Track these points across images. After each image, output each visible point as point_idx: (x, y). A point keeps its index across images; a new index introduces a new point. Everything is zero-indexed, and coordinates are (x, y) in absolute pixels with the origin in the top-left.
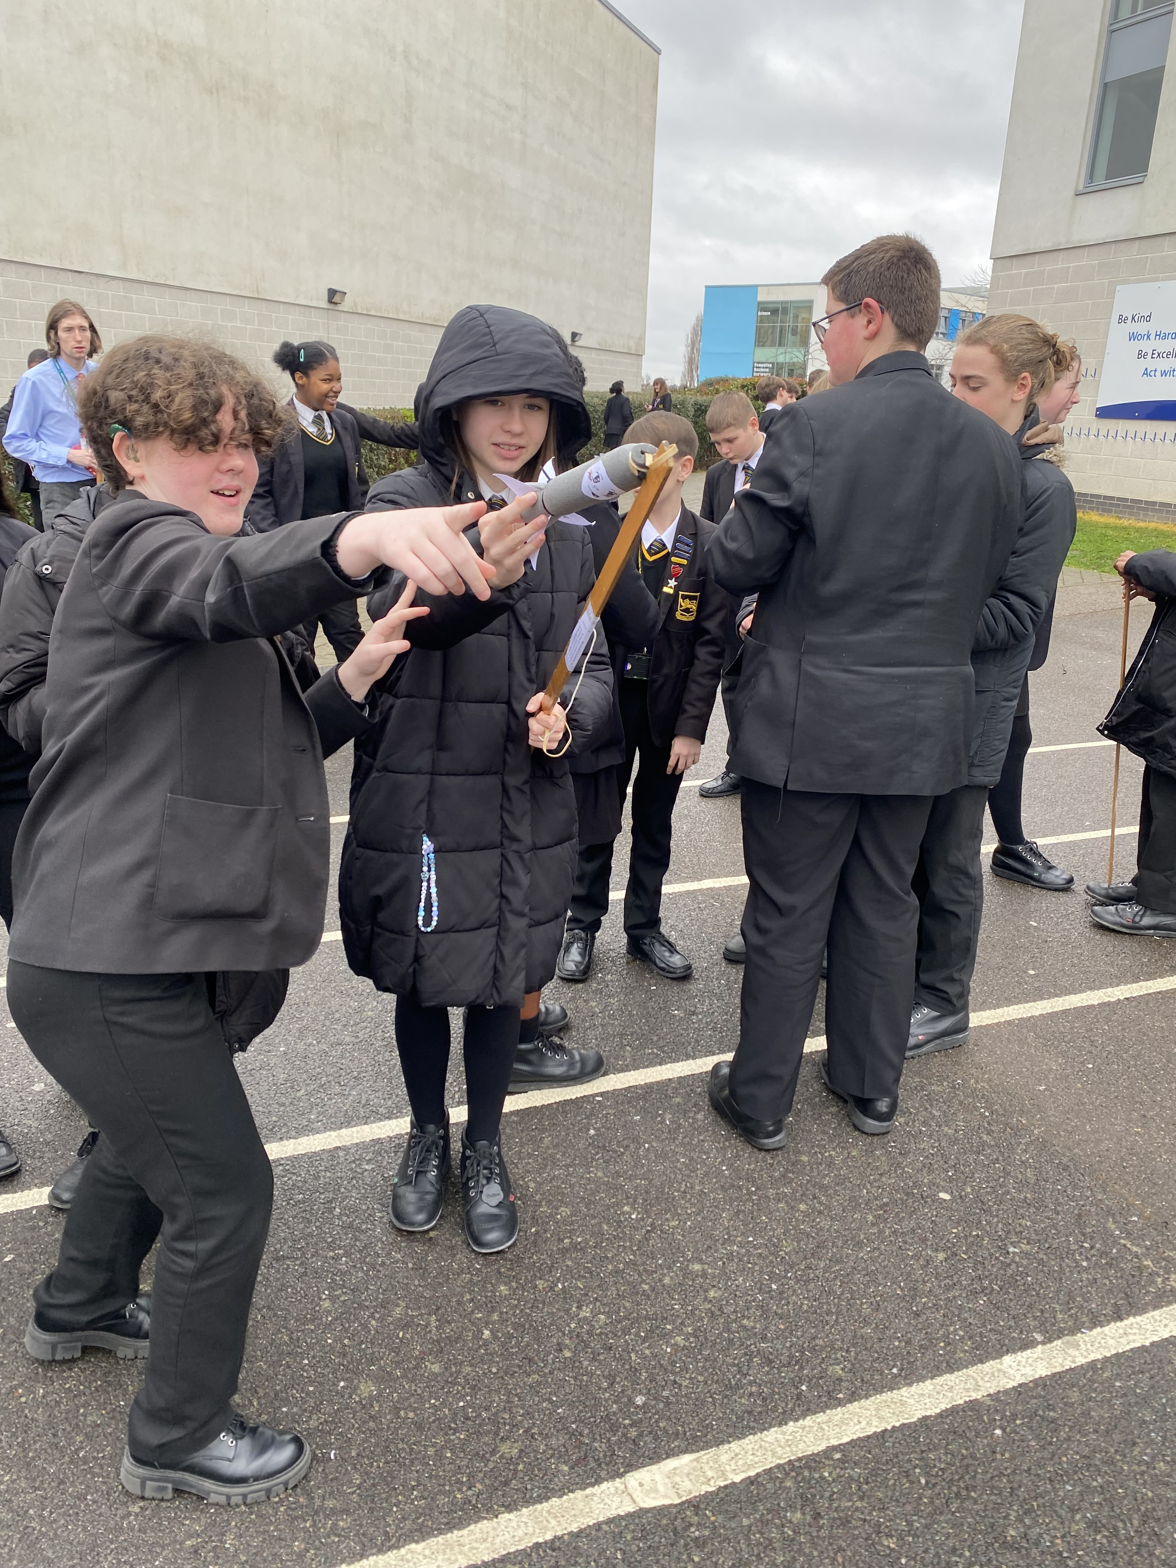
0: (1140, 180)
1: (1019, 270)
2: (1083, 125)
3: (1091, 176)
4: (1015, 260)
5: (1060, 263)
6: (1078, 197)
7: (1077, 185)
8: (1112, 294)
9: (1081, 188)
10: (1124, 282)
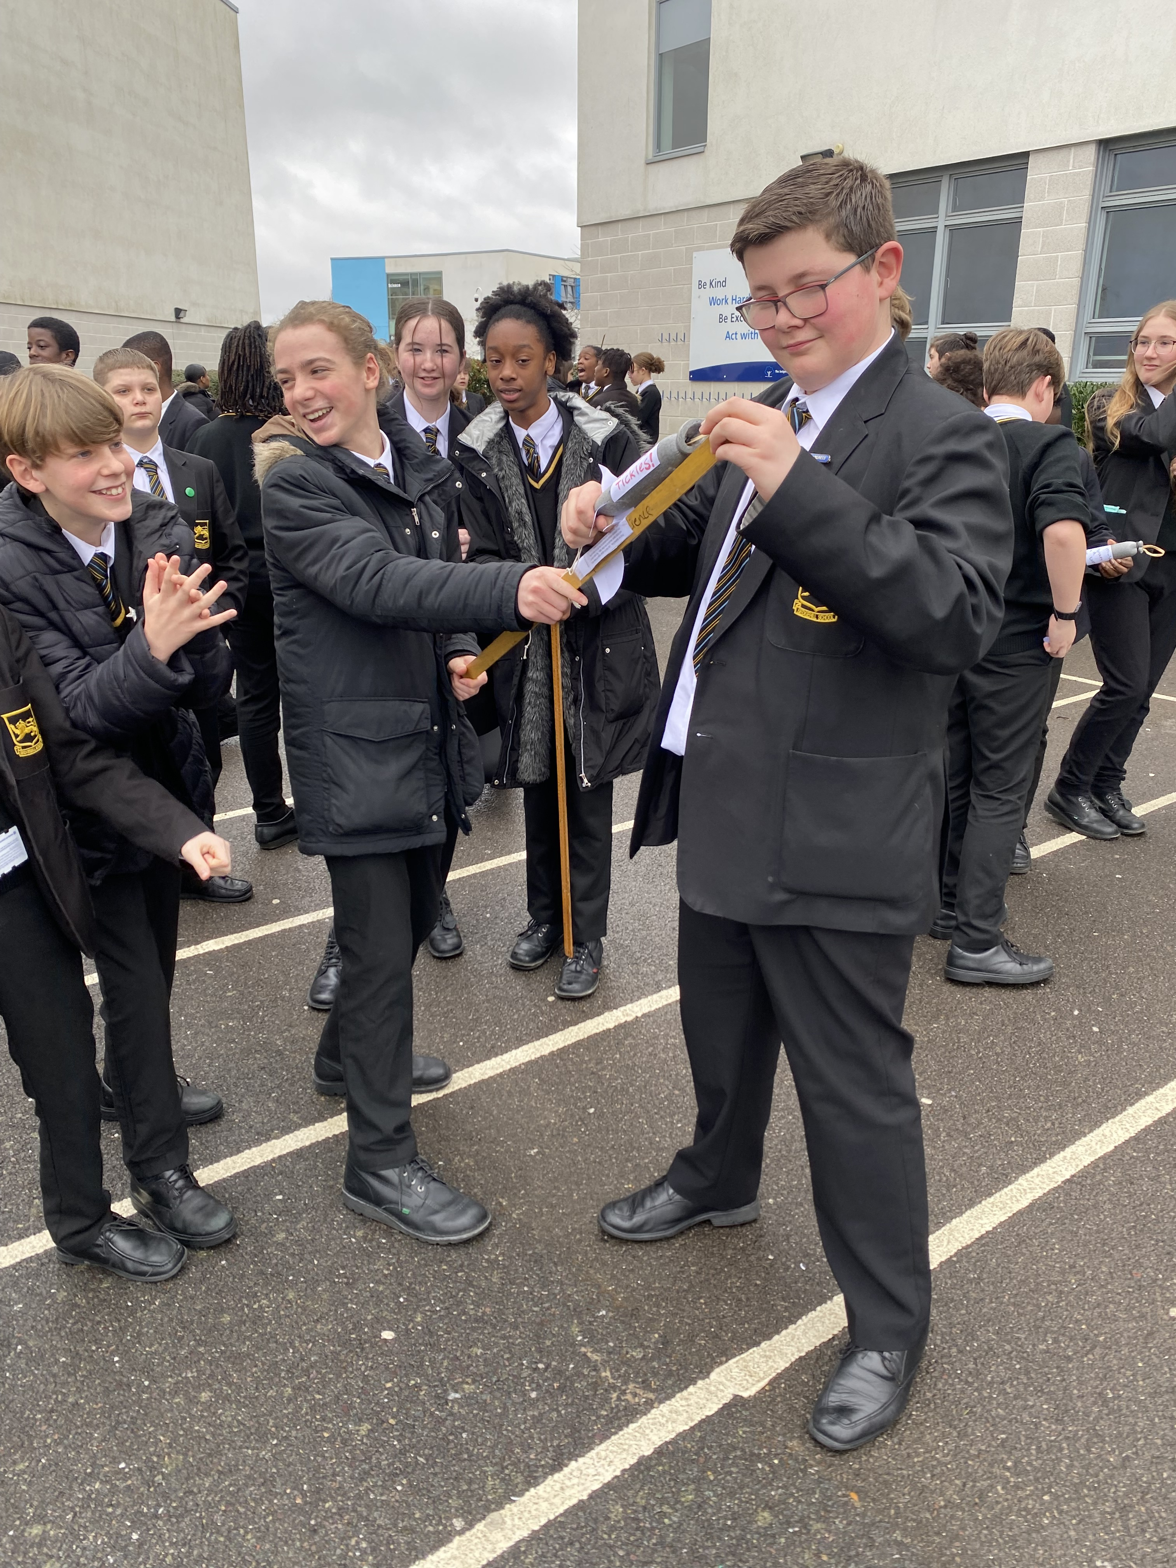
0: (701, 149)
1: (604, 238)
2: (645, 95)
3: (658, 146)
4: (600, 227)
5: (640, 231)
6: (650, 167)
7: (647, 154)
8: (690, 260)
9: (650, 157)
10: (699, 249)
